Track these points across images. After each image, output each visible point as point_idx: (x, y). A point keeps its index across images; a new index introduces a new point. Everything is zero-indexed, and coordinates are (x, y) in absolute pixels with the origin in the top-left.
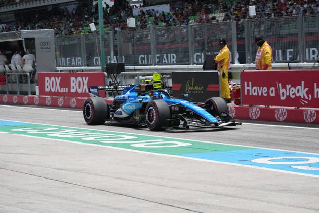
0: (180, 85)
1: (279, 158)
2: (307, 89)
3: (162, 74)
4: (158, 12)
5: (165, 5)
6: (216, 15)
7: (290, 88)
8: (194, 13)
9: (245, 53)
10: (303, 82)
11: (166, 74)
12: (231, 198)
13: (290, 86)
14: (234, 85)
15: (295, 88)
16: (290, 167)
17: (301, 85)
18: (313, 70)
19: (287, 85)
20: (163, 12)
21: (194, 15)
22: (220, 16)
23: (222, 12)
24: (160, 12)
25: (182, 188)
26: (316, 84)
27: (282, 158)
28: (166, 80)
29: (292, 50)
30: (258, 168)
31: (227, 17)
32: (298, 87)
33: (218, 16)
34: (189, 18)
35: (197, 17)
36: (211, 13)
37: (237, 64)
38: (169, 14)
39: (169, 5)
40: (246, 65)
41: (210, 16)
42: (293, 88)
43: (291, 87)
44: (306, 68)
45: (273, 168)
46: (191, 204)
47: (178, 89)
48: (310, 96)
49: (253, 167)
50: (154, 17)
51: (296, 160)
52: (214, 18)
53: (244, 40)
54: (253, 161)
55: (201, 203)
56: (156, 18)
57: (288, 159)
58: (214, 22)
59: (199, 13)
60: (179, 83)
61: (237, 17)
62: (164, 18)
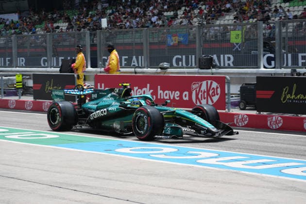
0: (41, 85)
1: (137, 148)
2: (152, 91)
3: (23, 75)
4: (8, 20)
5: (14, 14)
6: (59, 25)
7: (137, 90)
8: (40, 22)
9: (97, 58)
10: (148, 85)
11: (25, 75)
12: (108, 181)
13: (137, 88)
14: (88, 86)
15: (141, 90)
16: (149, 155)
17: (146, 87)
18: (156, 75)
19: (135, 88)
20: (12, 20)
21: (40, 24)
22: (63, 26)
23: (65, 22)
24: (10, 20)
25: (64, 173)
26: (159, 87)
27: (140, 148)
28: (26, 81)
29: (127, 57)
30: (123, 156)
31: (70, 27)
32: (144, 89)
33: (62, 25)
34: (36, 26)
35: (43, 26)
36: (56, 22)
37: (89, 69)
38: (17, 22)
39: (17, 14)
40: (98, 69)
41: (55, 25)
42: (139, 90)
43: (139, 88)
44: (150, 73)
45: (137, 157)
46: (76, 185)
47: (39, 88)
48: (154, 97)
49: (118, 155)
50: (3, 25)
51: (152, 150)
52: (58, 27)
53: (96, 47)
54: (116, 150)
55: (85, 184)
56: (6, 26)
57: (145, 149)
58: (58, 30)
59: (44, 22)
60: (40, 84)
61: (79, 27)
62: (13, 25)
